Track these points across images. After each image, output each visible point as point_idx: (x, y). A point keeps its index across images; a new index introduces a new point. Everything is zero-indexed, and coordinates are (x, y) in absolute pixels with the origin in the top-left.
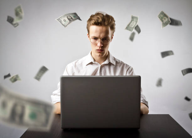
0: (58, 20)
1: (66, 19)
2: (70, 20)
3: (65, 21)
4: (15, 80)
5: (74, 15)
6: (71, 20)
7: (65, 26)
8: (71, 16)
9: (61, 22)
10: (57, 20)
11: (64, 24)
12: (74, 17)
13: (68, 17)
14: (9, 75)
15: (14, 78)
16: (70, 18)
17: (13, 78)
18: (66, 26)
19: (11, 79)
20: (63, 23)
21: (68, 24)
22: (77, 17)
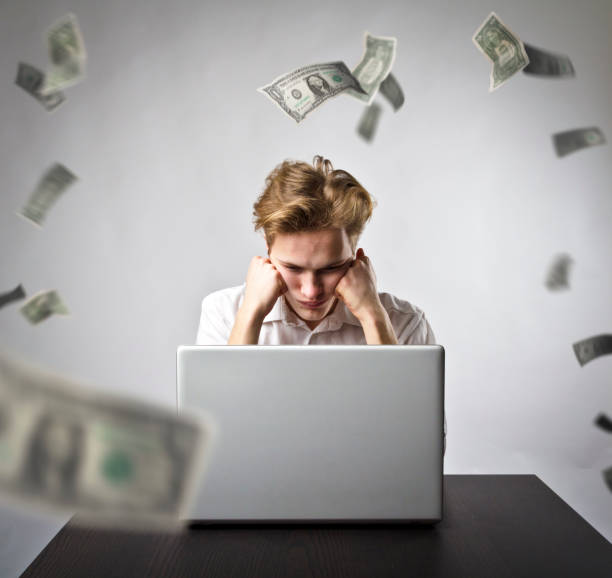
0: (271, 90)
1: (303, 87)
2: (320, 92)
3: (297, 95)
4: (43, 311)
5: (334, 71)
6: (322, 94)
7: (298, 118)
8: (324, 76)
9: (280, 100)
10: (266, 90)
11: (293, 109)
12: (336, 78)
13: (312, 79)
14: (18, 294)
16: (319, 83)
17: (33, 303)
18: (303, 118)
19: (25, 311)
20: (291, 103)
21: (311, 109)
22: (346, 79)
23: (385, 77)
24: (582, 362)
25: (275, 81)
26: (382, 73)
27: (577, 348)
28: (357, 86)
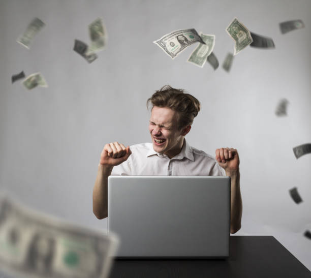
0: (160, 42)
1: (175, 41)
3: (172, 45)
5: (190, 33)
6: (184, 44)
7: (173, 55)
8: (185, 35)
9: (164, 47)
10: (157, 42)
11: (170, 52)
12: (191, 37)
13: (179, 37)
16: (183, 39)
18: (175, 55)
20: (170, 48)
21: (179, 51)
22: (196, 37)
23: (209, 54)
24: (297, 157)
25: (162, 38)
26: (209, 52)
27: (295, 150)
28: (201, 40)
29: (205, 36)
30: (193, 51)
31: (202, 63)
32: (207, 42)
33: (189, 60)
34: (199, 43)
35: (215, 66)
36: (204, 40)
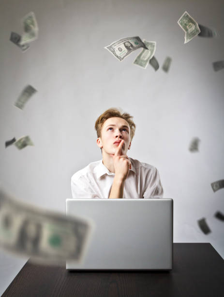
0: (110, 48)
1: (123, 47)
2: (130, 48)
3: (120, 50)
4: (24, 144)
5: (135, 40)
7: (121, 59)
8: (131, 42)
9: (114, 52)
10: (108, 48)
11: (119, 56)
12: (136, 43)
13: (126, 43)
15: (22, 141)
16: (129, 45)
17: (20, 141)
18: (123, 59)
20: (118, 53)
21: (126, 55)
22: (140, 43)
25: (111, 45)
26: (151, 56)
28: (144, 46)
29: (148, 43)
30: (138, 55)
31: (145, 65)
32: (149, 47)
33: (134, 63)
34: (142, 49)
35: (156, 67)
36: (146, 46)
